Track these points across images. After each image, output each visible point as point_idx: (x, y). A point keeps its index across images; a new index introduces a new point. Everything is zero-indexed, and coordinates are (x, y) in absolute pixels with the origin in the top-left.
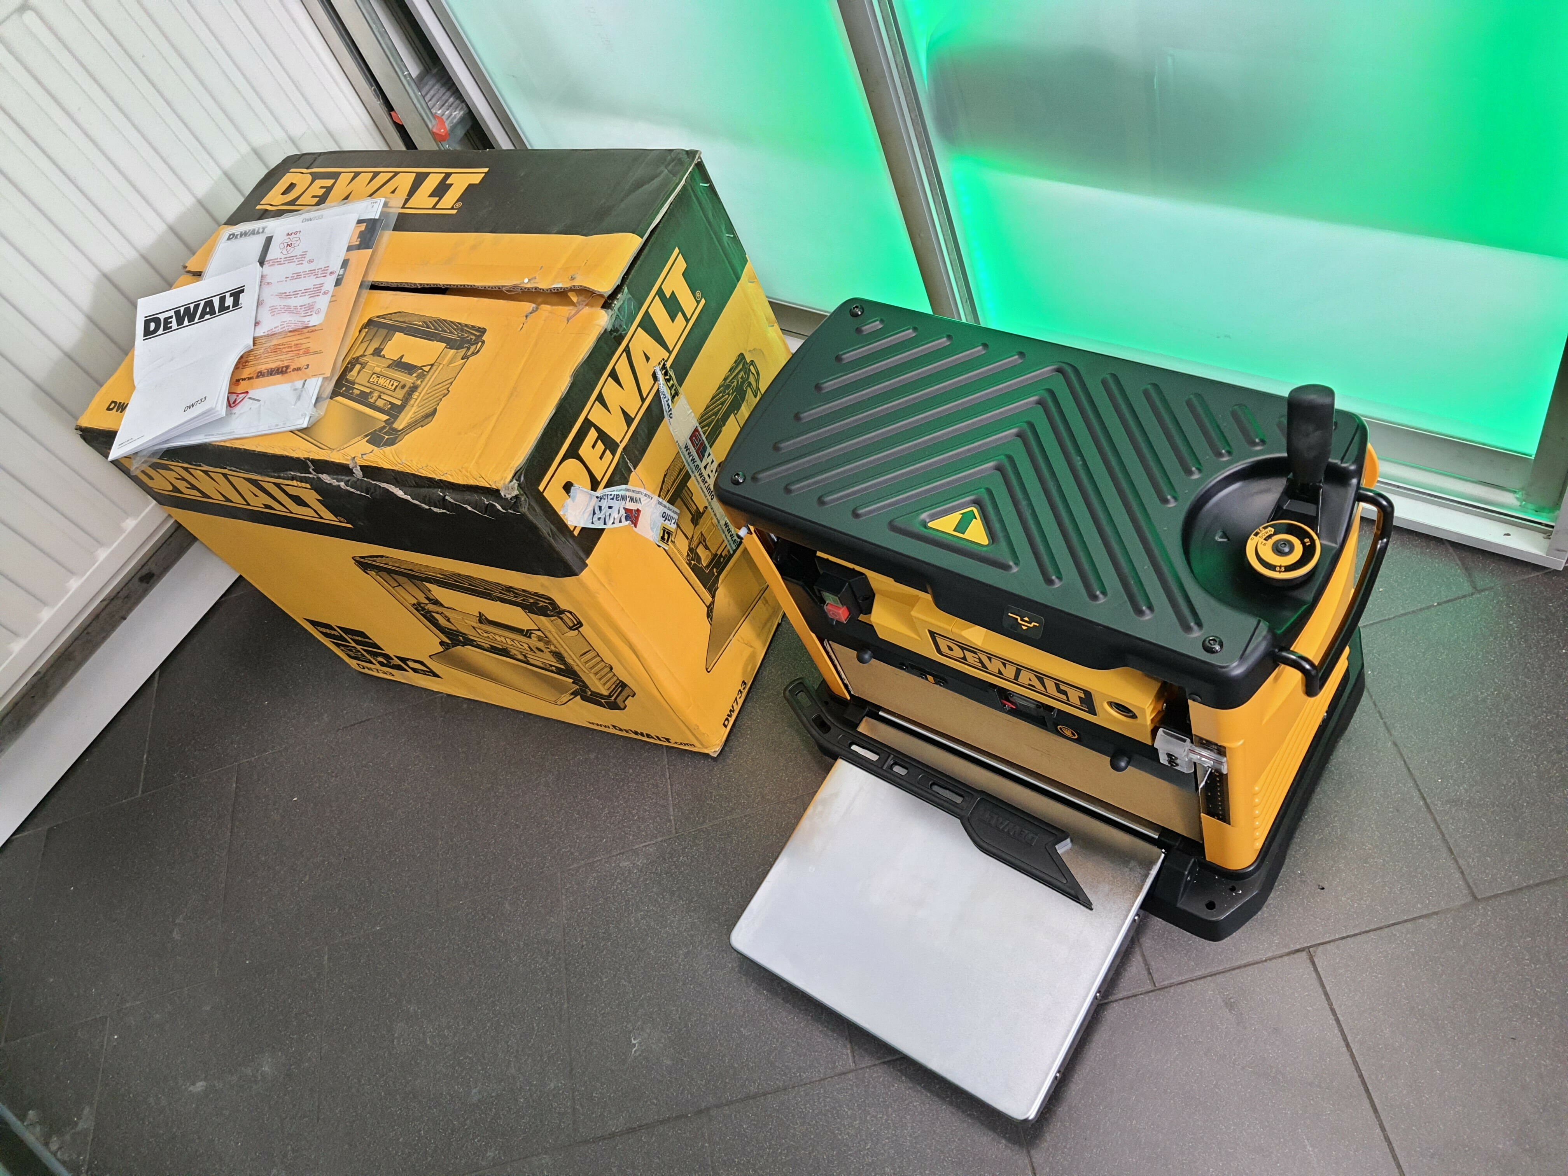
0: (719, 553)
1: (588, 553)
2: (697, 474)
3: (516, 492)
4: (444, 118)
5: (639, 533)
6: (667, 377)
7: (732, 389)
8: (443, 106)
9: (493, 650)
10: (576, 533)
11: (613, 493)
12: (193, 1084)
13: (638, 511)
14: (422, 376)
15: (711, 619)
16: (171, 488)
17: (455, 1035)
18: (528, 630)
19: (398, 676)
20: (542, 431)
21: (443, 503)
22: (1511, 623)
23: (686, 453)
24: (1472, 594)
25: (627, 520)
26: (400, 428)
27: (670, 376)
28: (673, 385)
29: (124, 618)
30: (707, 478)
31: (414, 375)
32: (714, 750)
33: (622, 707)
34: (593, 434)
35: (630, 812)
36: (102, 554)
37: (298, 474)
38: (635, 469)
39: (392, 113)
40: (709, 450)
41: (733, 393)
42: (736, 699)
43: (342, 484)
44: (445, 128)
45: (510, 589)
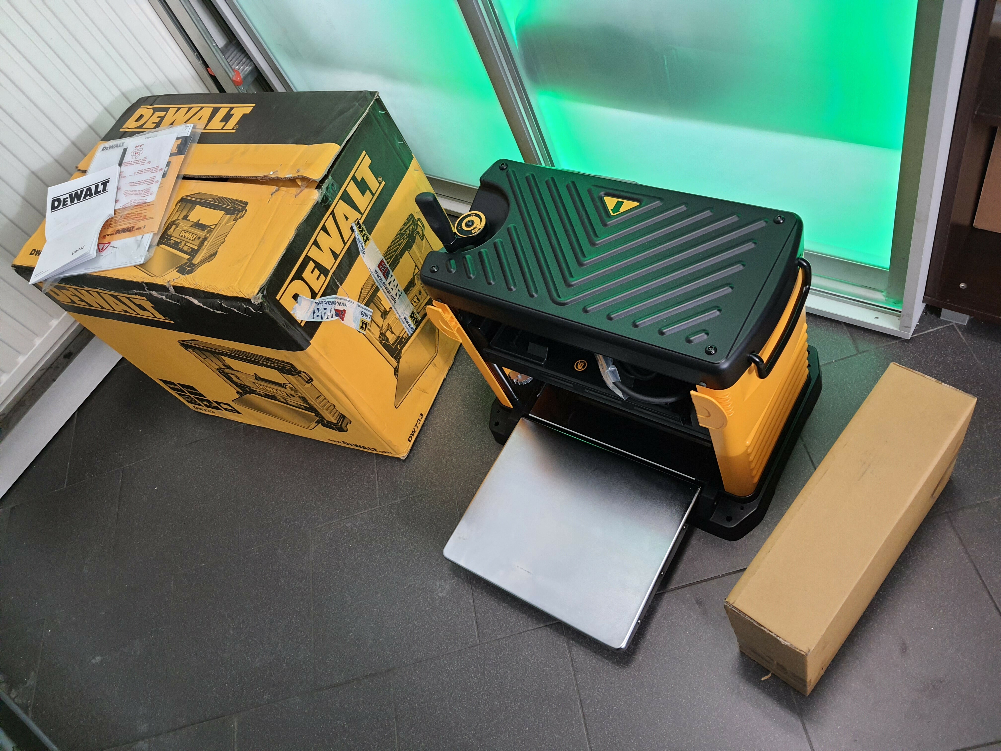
0: (401, 336)
1: (312, 336)
2: (384, 288)
3: (260, 301)
4: (240, 71)
5: (345, 324)
6: (361, 230)
7: (406, 235)
8: (239, 63)
9: (267, 396)
10: (302, 324)
11: (326, 300)
12: (94, 658)
13: (344, 311)
14: (210, 232)
15: (397, 376)
16: (70, 301)
17: (246, 627)
18: (284, 384)
19: (217, 413)
20: (277, 263)
21: (220, 308)
22: (878, 372)
23: (376, 275)
24: (856, 354)
25: (336, 316)
26: (196, 263)
27: (363, 229)
28: (365, 234)
29: (54, 380)
30: (391, 290)
31: (206, 231)
32: (403, 455)
33: (346, 430)
34: (311, 265)
35: (353, 494)
36: (38, 341)
37: (139, 292)
38: (341, 285)
39: (208, 69)
40: (391, 273)
41: (406, 238)
42: (416, 424)
43: (164, 297)
44: (240, 77)
45: (268, 359)
